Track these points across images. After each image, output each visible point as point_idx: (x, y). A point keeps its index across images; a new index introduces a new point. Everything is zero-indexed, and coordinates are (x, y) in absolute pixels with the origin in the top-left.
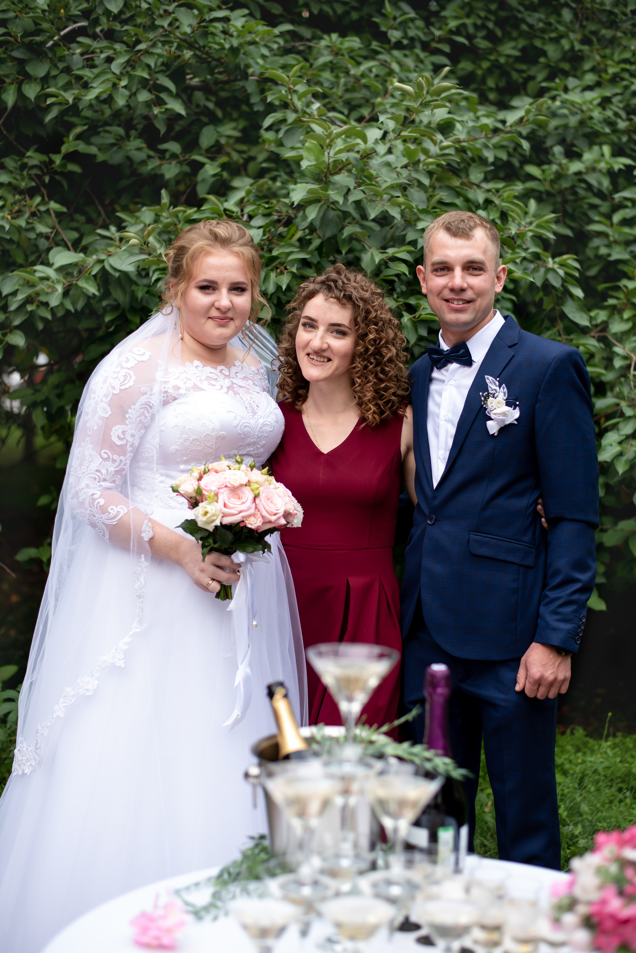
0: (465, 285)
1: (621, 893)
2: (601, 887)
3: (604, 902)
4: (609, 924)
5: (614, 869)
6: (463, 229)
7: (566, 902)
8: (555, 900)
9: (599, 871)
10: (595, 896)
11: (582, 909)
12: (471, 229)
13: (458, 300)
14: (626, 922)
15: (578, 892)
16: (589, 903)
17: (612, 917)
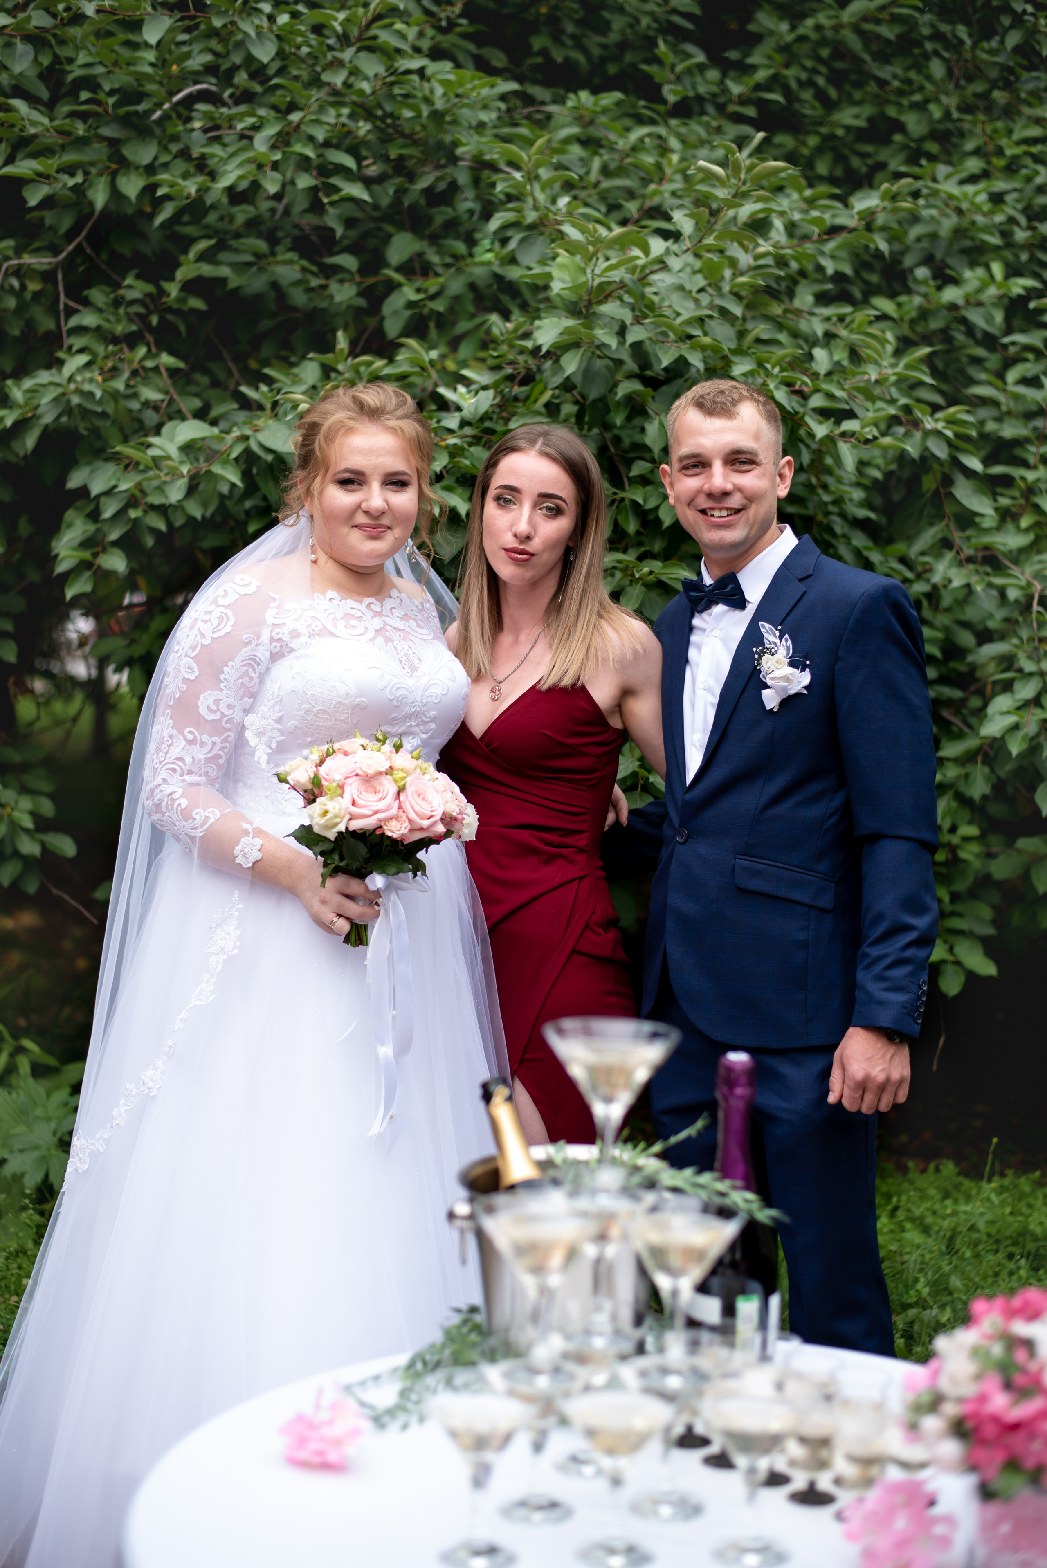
0: (729, 487)
1: (1008, 1385)
2: (978, 1377)
3: (982, 1398)
4: (990, 1430)
5: (997, 1350)
6: (722, 403)
7: (926, 1398)
8: (910, 1397)
9: (975, 1352)
10: (969, 1390)
11: (950, 1409)
12: (734, 403)
13: (721, 509)
14: (1015, 1427)
15: (944, 1384)
16: (961, 1400)
17: (995, 1419)
